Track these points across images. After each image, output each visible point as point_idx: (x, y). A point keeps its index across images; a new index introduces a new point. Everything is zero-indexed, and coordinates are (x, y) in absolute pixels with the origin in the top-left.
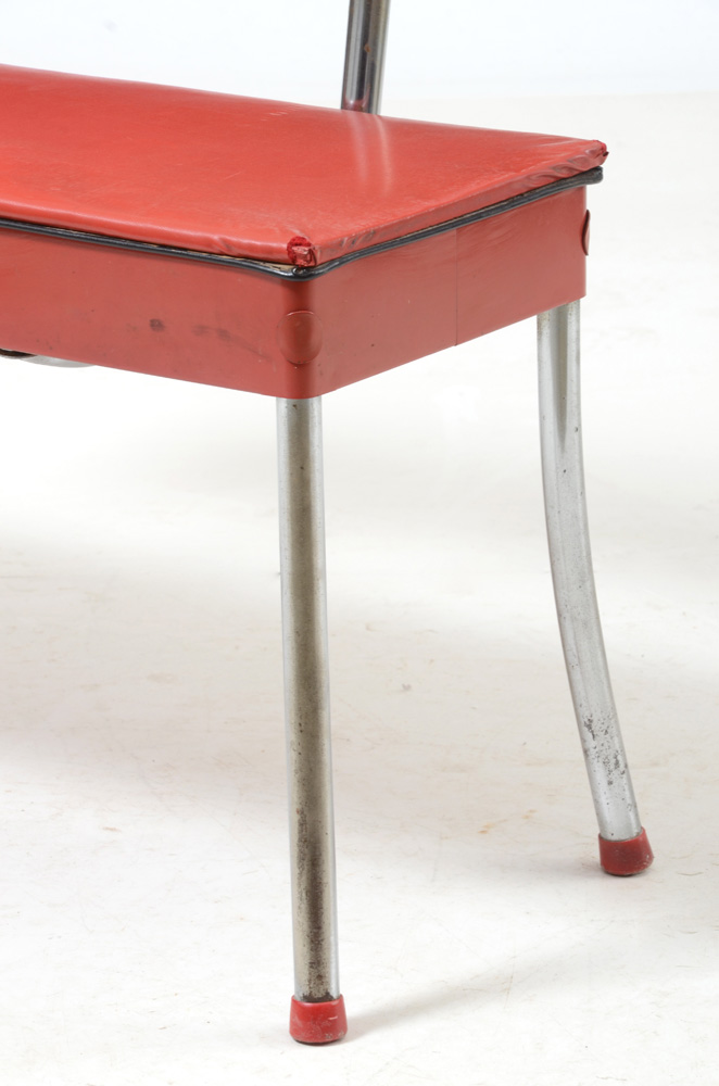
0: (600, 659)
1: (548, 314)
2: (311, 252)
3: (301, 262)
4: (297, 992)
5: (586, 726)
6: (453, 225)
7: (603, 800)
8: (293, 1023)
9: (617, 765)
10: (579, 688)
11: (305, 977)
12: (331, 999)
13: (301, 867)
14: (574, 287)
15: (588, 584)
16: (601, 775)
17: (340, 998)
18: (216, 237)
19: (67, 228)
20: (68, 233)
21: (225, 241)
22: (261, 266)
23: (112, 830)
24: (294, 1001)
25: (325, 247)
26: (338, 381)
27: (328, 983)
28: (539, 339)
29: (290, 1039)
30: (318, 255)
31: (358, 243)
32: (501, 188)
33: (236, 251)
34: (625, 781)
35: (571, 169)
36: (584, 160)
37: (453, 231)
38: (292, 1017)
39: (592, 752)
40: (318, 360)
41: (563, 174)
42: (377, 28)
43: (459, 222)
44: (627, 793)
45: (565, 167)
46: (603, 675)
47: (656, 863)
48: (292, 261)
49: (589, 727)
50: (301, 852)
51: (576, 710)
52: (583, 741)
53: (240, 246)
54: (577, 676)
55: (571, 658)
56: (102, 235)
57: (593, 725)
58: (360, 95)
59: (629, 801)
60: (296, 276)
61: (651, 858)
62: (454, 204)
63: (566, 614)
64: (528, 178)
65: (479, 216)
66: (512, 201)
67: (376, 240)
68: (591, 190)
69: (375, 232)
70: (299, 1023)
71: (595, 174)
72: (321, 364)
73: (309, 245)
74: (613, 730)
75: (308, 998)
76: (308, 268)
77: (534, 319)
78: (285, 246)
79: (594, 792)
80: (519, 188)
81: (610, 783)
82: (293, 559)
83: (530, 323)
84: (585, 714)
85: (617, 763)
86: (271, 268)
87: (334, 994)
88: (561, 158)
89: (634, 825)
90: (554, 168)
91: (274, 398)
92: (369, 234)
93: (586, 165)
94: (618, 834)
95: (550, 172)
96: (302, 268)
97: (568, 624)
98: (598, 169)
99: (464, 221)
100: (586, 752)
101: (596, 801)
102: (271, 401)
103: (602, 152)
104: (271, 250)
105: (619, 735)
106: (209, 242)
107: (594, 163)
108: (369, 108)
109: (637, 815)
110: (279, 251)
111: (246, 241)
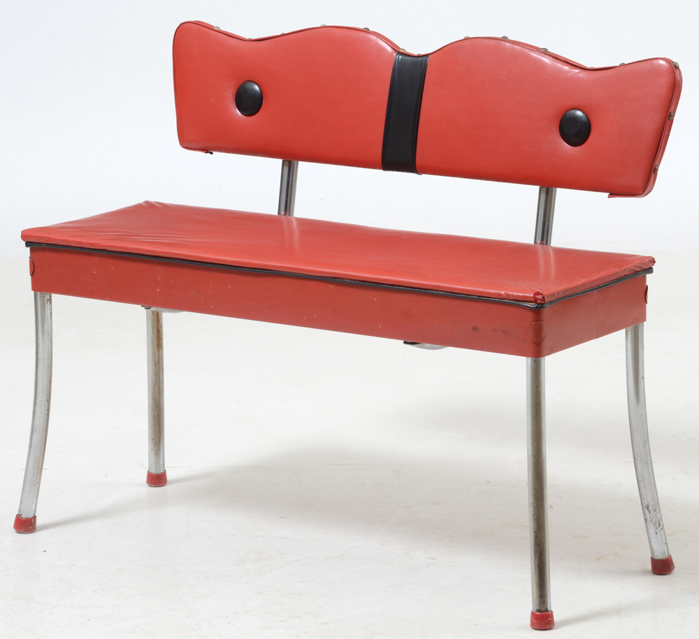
0: (652, 478)
1: (630, 328)
2: (543, 297)
3: (539, 301)
4: (533, 609)
5: (646, 508)
6: (596, 289)
7: (653, 541)
8: (532, 622)
9: (659, 525)
10: (643, 491)
11: (537, 602)
12: (548, 611)
13: (535, 556)
14: (642, 317)
15: (647, 445)
16: (652, 530)
17: (552, 612)
18: (503, 293)
19: (437, 291)
20: (438, 292)
21: (506, 294)
22: (522, 304)
23: (433, 559)
24: (532, 613)
25: (548, 296)
26: (551, 351)
27: (547, 604)
28: (626, 339)
29: (531, 628)
30: (546, 299)
31: (560, 294)
32: (614, 274)
33: (511, 298)
34: (662, 532)
35: (641, 268)
36: (646, 264)
37: (596, 291)
38: (531, 619)
39: (649, 520)
40: (545, 341)
41: (638, 269)
42: (550, 211)
43: (598, 287)
44: (664, 538)
45: (639, 267)
46: (653, 485)
47: (676, 570)
48: (535, 301)
49: (648, 508)
50: (535, 549)
51: (641, 501)
52: (644, 514)
53: (513, 296)
54: (642, 486)
55: (640, 478)
56: (453, 293)
57: (650, 507)
58: (542, 240)
59: (664, 541)
60: (537, 307)
61: (674, 567)
62: (596, 280)
63: (637, 458)
64: (625, 270)
65: (606, 285)
66: (618, 280)
67: (567, 293)
68: (648, 276)
69: (567, 290)
70: (535, 621)
71: (650, 270)
72: (546, 344)
73: (542, 295)
74: (657, 510)
75: (539, 611)
76: (542, 304)
77: (624, 330)
78: (532, 295)
79: (649, 537)
80: (622, 274)
81: (657, 533)
82: (532, 424)
83: (623, 331)
84: (646, 502)
85: (660, 524)
86: (526, 304)
87: (549, 609)
88: (637, 263)
89: (667, 552)
90: (635, 267)
91: (525, 358)
92: (565, 291)
93: (646, 266)
94: (659, 556)
95: (633, 268)
96: (540, 304)
97: (638, 463)
98: (651, 268)
99: (600, 287)
100: (646, 520)
101: (650, 542)
102: (524, 359)
103: (653, 261)
104: (526, 297)
105: (660, 512)
106: (500, 295)
107: (650, 265)
108: (547, 244)
109: (668, 548)
110: (530, 297)
111: (515, 294)
